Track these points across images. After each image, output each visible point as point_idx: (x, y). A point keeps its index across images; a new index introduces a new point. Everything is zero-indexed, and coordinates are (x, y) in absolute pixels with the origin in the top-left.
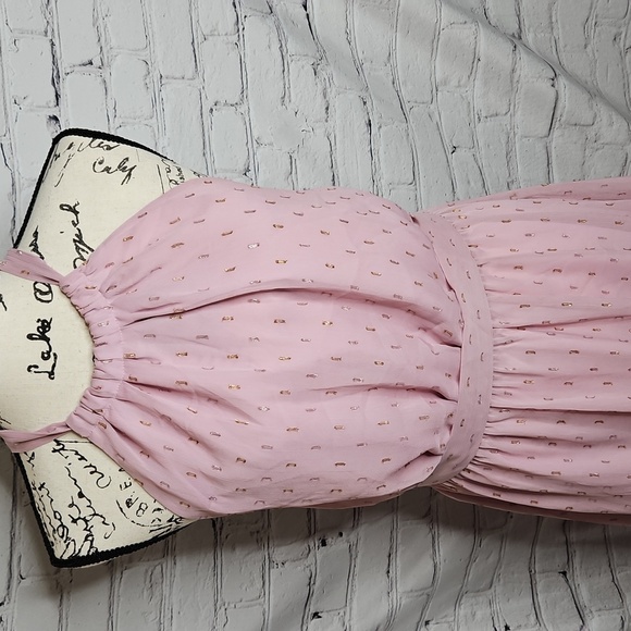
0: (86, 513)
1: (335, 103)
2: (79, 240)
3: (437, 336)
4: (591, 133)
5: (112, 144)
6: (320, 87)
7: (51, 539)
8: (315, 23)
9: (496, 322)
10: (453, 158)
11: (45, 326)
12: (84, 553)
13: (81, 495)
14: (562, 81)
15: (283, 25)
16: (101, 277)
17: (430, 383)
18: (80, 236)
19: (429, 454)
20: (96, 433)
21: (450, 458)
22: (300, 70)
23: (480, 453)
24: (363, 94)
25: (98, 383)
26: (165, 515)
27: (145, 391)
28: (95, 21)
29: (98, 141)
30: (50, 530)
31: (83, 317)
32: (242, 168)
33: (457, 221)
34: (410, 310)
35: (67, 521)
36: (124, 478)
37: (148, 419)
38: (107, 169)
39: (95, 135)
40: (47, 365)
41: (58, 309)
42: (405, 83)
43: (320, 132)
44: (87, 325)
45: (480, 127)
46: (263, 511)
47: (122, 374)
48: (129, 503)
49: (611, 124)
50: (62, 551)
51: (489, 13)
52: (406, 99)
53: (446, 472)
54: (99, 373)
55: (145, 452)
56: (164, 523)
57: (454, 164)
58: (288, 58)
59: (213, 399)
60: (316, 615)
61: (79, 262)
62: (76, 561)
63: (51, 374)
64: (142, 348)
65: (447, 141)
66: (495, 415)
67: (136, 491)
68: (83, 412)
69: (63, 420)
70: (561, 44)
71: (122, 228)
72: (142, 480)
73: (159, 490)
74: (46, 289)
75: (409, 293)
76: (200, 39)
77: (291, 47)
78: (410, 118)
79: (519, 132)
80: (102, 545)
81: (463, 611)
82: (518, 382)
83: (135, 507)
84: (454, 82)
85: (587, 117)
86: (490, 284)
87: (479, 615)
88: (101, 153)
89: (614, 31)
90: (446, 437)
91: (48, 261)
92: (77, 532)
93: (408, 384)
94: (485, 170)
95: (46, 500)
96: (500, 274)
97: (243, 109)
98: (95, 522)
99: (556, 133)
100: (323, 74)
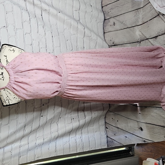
0: (8, 99)
1: (47, 33)
2: (7, 61)
3: (59, 75)
4: (91, 38)
5: (11, 47)
6: (44, 30)
7: (3, 103)
8: (43, 18)
9: (67, 73)
10: (67, 42)
11: (2, 73)
12: (8, 104)
13: (8, 97)
14: (86, 29)
15: (38, 19)
16: (11, 66)
17: (57, 82)
18: (7, 60)
19: (57, 91)
20: (10, 88)
21: (61, 92)
22: (40, 27)
23: (65, 91)
24: (52, 31)
25: (10, 81)
26: (20, 99)
27: (17, 83)
28: (5, 19)
29: (9, 46)
30: (3, 101)
31: (8, 72)
32: (31, 44)
33: (63, 57)
34: (55, 71)
35: (6, 100)
36: (14, 94)
37: (17, 86)
38: (11, 50)
39: (9, 45)
40: (3, 79)
41: (4, 71)
42: (59, 29)
43: (44, 38)
44: (9, 73)
45: (72, 36)
46: (34, 99)
47: (13, 80)
48: (14, 98)
49: (94, 37)
50: (4, 104)
51: (74, 16)
52: (59, 31)
53: (60, 94)
54: (10, 80)
55: (17, 91)
56: (19, 100)
57: (67, 43)
58: (38, 25)
59: (27, 84)
60: (42, 116)
61: (7, 64)
62: (7, 105)
63: (3, 80)
64: (16, 77)
65: (66, 39)
66: (67, 86)
67: (16, 96)
68: (8, 85)
69: (5, 86)
70: (87, 22)
71: (13, 59)
72: (16, 95)
73: (19, 96)
74: (2, 68)
75: (54, 69)
76: (23, 22)
77: (39, 23)
78: (60, 35)
79: (79, 37)
80: (11, 103)
81: (66, 116)
82: (70, 81)
83: (15, 98)
84: (68, 29)
85: (90, 35)
86: (67, 67)
87: (69, 117)
88: (10, 48)
89: (96, 19)
90: (60, 89)
91: (2, 64)
92: (7, 102)
93: (54, 82)
94: (72, 44)
95: (2, 97)
96: (68, 66)
97: (31, 34)
98: (10, 100)
99: (85, 37)
100: (45, 28)
